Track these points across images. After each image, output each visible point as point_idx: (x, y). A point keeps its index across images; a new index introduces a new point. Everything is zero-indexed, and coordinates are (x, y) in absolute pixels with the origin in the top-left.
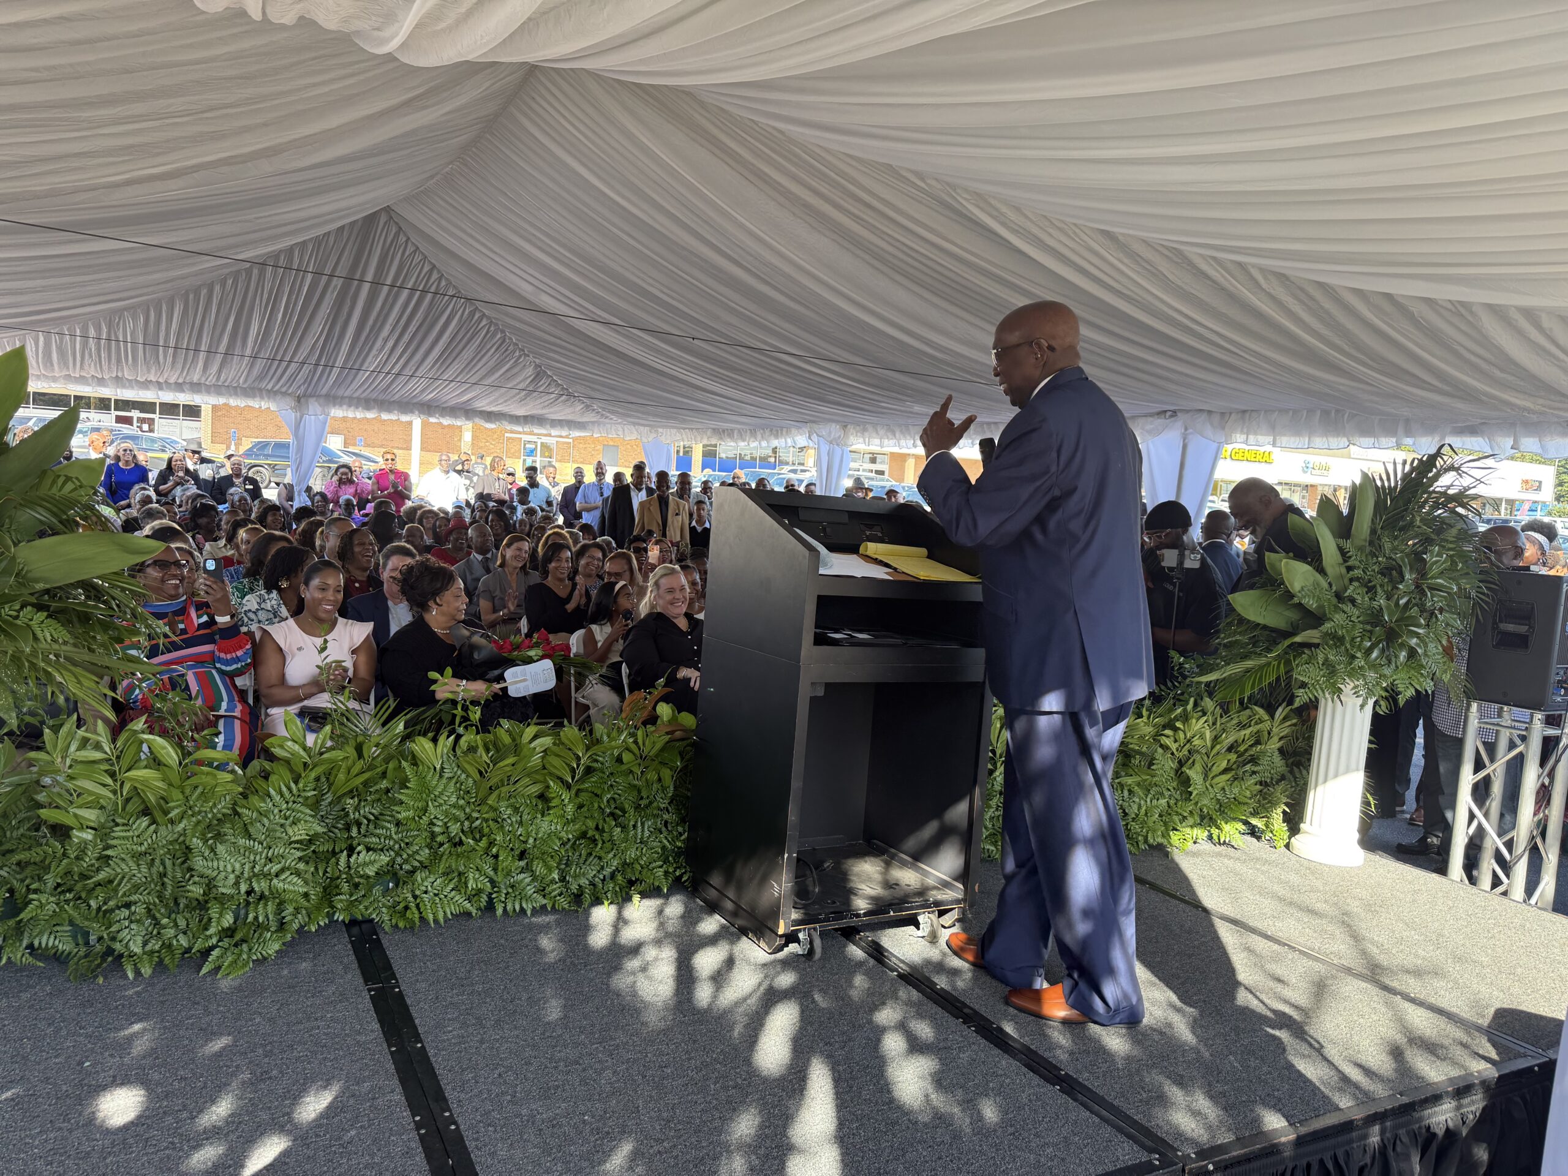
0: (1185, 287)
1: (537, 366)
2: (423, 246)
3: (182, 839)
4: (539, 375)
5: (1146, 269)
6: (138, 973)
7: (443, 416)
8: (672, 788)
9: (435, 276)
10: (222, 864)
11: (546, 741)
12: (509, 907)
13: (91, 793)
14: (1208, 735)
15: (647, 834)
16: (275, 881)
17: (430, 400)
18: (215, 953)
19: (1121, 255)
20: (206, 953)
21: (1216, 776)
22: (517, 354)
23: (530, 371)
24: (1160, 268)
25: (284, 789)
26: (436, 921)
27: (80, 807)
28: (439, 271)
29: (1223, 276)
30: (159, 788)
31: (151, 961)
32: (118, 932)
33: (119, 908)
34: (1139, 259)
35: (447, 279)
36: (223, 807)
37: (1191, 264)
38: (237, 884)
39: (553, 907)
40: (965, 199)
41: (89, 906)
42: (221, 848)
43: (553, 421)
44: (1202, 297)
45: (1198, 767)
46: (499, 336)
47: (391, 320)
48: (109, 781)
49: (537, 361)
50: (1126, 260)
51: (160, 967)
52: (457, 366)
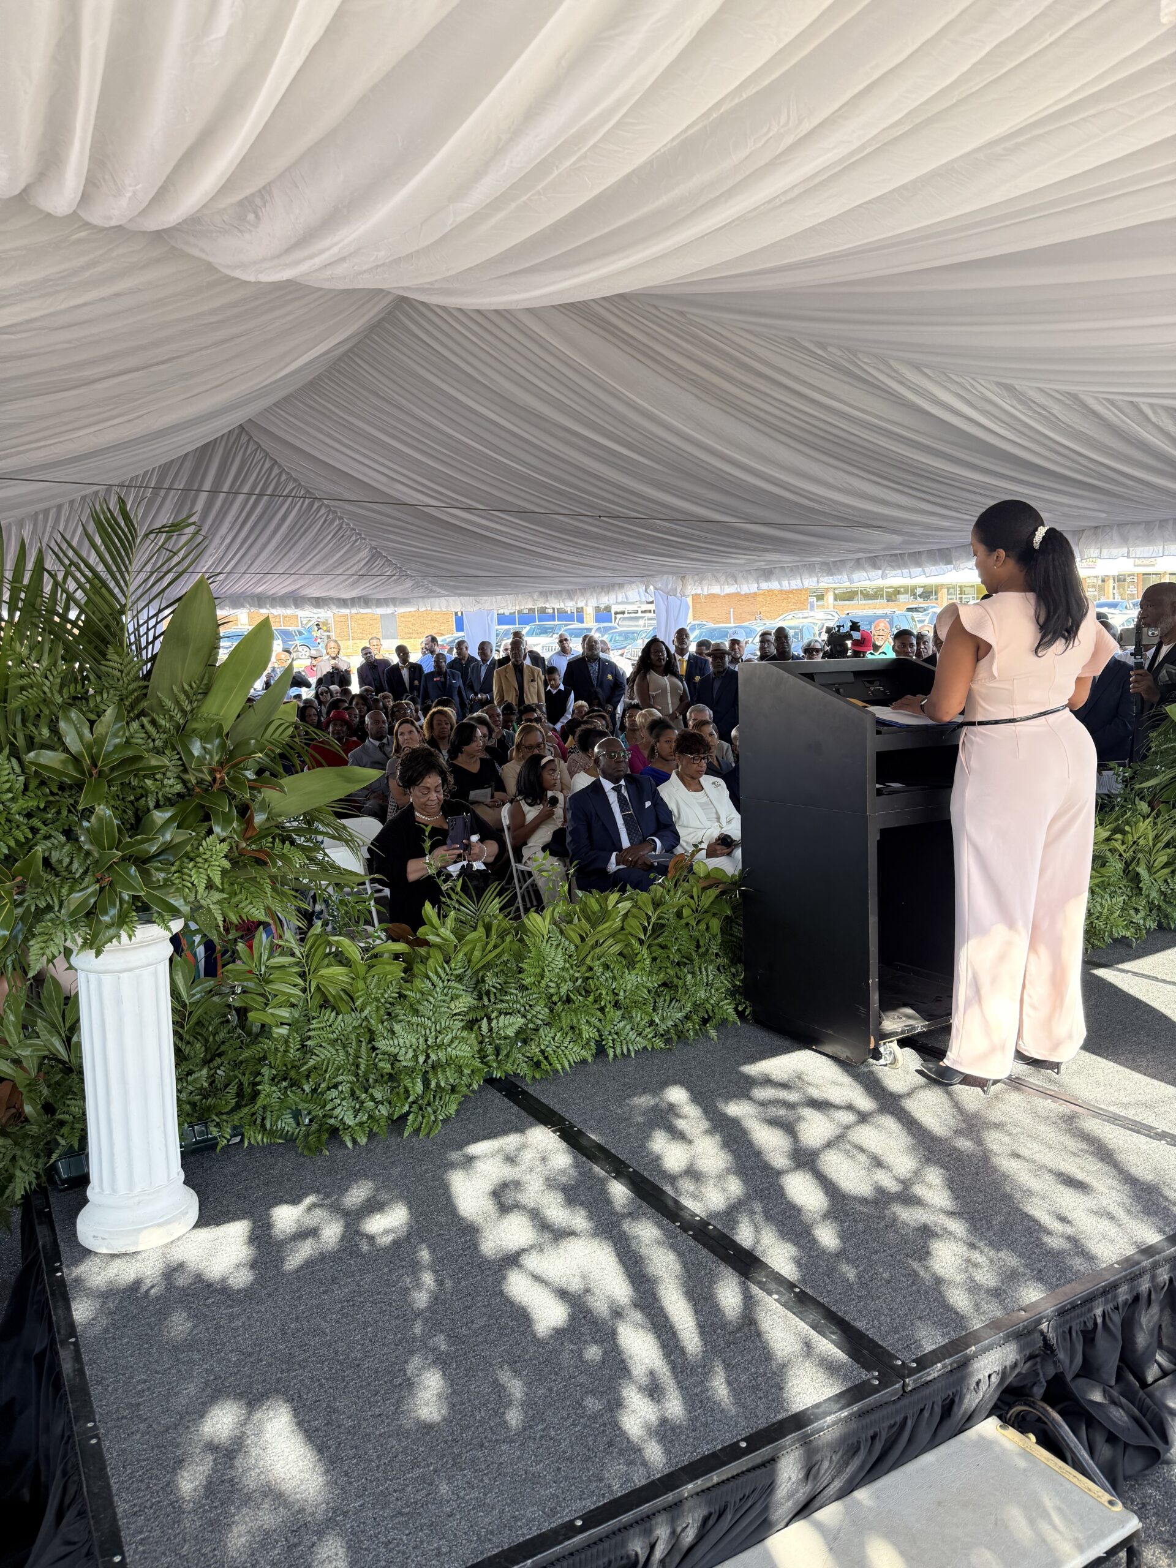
0: (1076, 426)
1: (372, 548)
2: (266, 443)
3: (365, 1023)
4: (375, 555)
5: (1038, 413)
6: (354, 1141)
7: (273, 606)
8: (719, 935)
9: (276, 471)
10: (401, 1041)
11: (627, 905)
12: (618, 1051)
13: (284, 994)
14: (1151, 836)
15: (711, 977)
16: (449, 1049)
17: (260, 593)
18: (411, 1117)
19: (1015, 403)
20: (404, 1117)
21: (1158, 871)
22: (354, 538)
23: (364, 553)
24: (1054, 412)
25: (439, 970)
26: (563, 1068)
27: (274, 1007)
28: (280, 466)
29: (1114, 414)
30: (343, 982)
31: (364, 1131)
32: (333, 1109)
33: (329, 1089)
34: (1032, 404)
35: (288, 473)
36: (391, 993)
37: (1085, 406)
38: (416, 1057)
39: (653, 1048)
40: (865, 363)
41: (303, 1090)
42: (397, 1028)
43: (378, 599)
44: (1091, 433)
45: (1143, 865)
46: (337, 522)
47: (230, 518)
48: (300, 981)
49: (373, 543)
50: (1020, 407)
51: (371, 1136)
52: (293, 556)
